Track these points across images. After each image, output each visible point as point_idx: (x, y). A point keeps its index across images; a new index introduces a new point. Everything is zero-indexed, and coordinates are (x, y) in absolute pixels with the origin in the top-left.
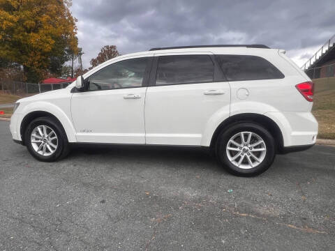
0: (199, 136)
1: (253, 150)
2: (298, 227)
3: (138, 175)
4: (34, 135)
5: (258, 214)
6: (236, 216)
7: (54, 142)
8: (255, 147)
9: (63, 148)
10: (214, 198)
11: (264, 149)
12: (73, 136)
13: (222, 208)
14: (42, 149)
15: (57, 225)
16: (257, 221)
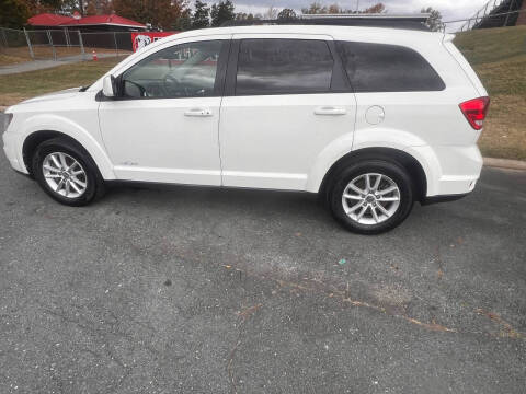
0: (304, 176)
1: (382, 199)
2: (423, 322)
3: (212, 233)
4: (46, 166)
5: (375, 302)
6: (346, 305)
7: (80, 177)
8: (385, 196)
9: (96, 187)
10: (320, 275)
11: (396, 199)
12: (110, 171)
13: (329, 292)
14: (63, 187)
15: (112, 324)
16: (373, 312)
